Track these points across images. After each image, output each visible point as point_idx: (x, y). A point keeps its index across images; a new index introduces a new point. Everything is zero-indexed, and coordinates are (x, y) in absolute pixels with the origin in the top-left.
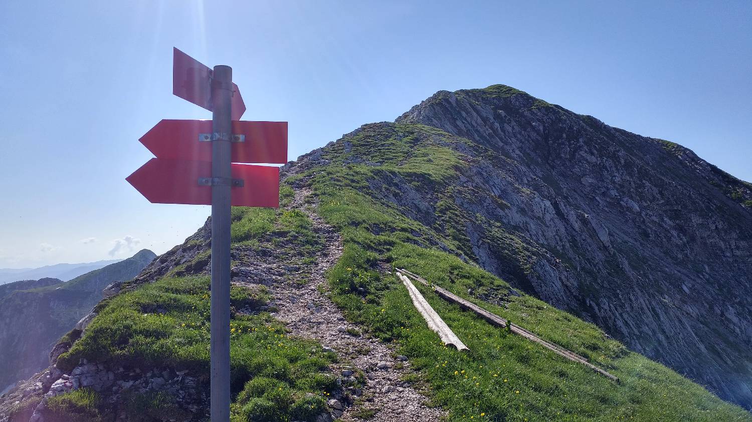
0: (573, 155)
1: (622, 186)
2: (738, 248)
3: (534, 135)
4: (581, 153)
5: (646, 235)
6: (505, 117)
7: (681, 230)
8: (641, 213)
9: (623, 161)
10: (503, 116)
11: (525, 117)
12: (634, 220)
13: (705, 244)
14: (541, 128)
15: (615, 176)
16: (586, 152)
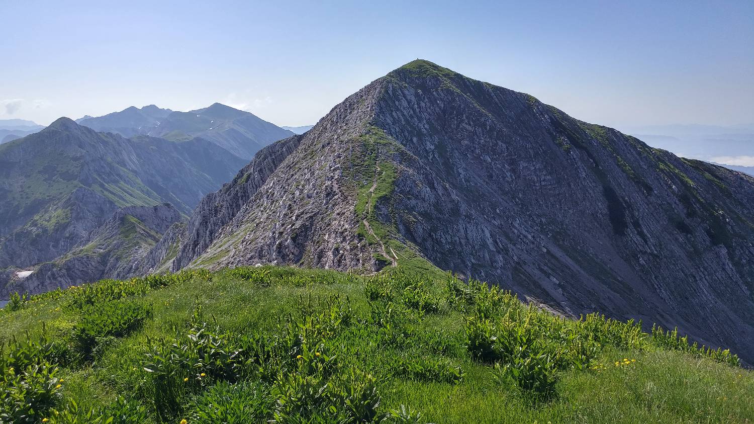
0: (458, 126)
1: (484, 146)
2: (544, 180)
3: (437, 109)
4: (463, 124)
5: (491, 176)
6: (422, 95)
7: (513, 171)
8: (491, 163)
9: (488, 128)
10: (421, 94)
11: (433, 95)
12: (487, 168)
13: (525, 179)
14: (442, 106)
15: (481, 139)
16: (466, 123)
